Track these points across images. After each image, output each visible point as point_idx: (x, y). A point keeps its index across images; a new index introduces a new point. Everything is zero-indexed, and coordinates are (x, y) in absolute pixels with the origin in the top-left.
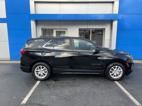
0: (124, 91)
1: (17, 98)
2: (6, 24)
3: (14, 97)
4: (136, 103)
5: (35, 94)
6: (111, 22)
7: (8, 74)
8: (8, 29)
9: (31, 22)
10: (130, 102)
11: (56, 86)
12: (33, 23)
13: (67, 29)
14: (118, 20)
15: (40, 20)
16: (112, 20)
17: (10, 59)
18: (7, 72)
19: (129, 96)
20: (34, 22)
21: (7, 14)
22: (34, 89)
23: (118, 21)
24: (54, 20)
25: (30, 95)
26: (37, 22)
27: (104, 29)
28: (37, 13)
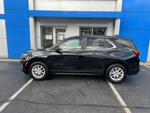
0: (114, 92)
1: (6, 94)
2: (4, 20)
3: (4, 94)
4: (121, 103)
5: (25, 92)
6: (113, 20)
7: (3, 72)
8: (6, 26)
9: (30, 19)
10: (116, 102)
11: (48, 84)
12: (31, 20)
13: (67, 27)
14: (121, 18)
15: (39, 17)
16: (114, 18)
17: (8, 57)
18: (2, 69)
19: (118, 97)
20: (32, 18)
21: (5, 10)
22: (25, 87)
23: (121, 20)
24: (53, 17)
25: (20, 92)
26: (36, 19)
27: (107, 27)
28: (36, 10)
